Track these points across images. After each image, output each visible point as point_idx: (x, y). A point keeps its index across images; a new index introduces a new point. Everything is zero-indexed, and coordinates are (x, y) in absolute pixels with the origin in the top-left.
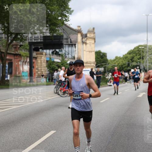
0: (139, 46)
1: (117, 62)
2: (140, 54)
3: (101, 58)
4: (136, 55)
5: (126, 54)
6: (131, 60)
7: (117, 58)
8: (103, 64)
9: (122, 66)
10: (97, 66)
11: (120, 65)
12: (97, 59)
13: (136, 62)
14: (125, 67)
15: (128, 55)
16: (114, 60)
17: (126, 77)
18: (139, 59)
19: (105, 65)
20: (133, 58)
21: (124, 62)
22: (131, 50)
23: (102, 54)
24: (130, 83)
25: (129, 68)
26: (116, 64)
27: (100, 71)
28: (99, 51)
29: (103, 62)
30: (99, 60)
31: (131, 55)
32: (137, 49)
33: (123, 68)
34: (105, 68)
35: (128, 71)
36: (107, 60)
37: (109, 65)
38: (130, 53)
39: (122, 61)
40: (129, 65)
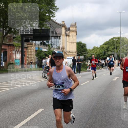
0: (114, 38)
1: (95, 51)
2: (114, 45)
3: (81, 48)
4: (111, 46)
5: (102, 45)
6: (107, 49)
7: (94, 48)
8: (83, 53)
9: (99, 54)
10: (78, 55)
11: (97, 53)
12: (78, 49)
13: (111, 52)
14: (102, 55)
15: (105, 46)
16: (92, 50)
17: (103, 64)
18: (113, 49)
19: (85, 54)
20: (108, 48)
21: (101, 52)
22: (107, 41)
23: (82, 45)
24: (106, 68)
25: (105, 57)
26: (94, 53)
27: (81, 59)
28: (80, 42)
29: (83, 52)
30: (79, 49)
31: (107, 46)
32: (112, 41)
33: (100, 56)
34: (84, 56)
35: (105, 59)
36: (87, 50)
37: (88, 54)
38: (106, 44)
39: (99, 51)
40: (105, 54)
